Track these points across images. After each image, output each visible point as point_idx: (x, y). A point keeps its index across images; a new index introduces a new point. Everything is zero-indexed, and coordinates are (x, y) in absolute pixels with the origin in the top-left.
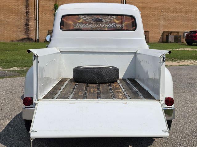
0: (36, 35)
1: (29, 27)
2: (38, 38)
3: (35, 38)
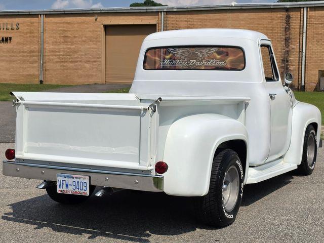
0: (300, 78)
1: (288, 65)
2: (303, 84)
3: (299, 84)
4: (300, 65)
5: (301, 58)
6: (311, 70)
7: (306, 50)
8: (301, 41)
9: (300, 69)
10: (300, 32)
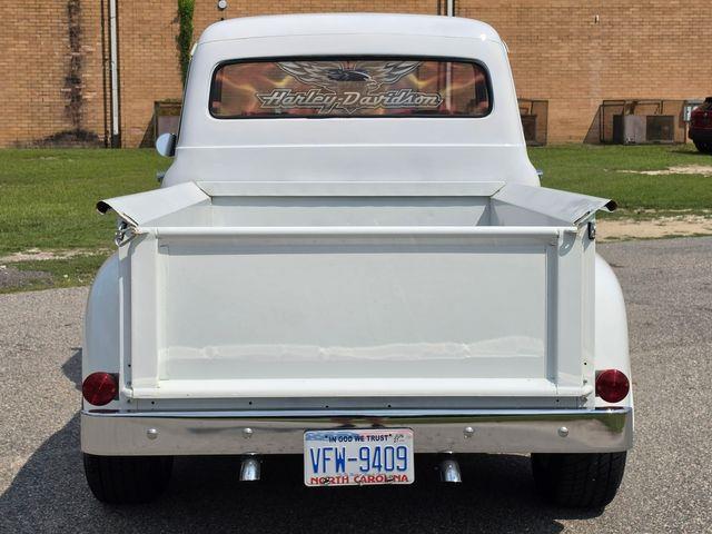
0: (109, 118)
1: (80, 90)
2: (116, 132)
3: (106, 132)
4: (108, 90)
5: (108, 75)
6: (130, 101)
7: (118, 56)
8: (106, 36)
9: (107, 100)
10: (103, 16)
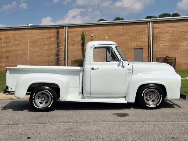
0: (65, 64)
1: (59, 57)
4: (65, 57)
5: (65, 54)
9: (65, 60)
10: (64, 40)
